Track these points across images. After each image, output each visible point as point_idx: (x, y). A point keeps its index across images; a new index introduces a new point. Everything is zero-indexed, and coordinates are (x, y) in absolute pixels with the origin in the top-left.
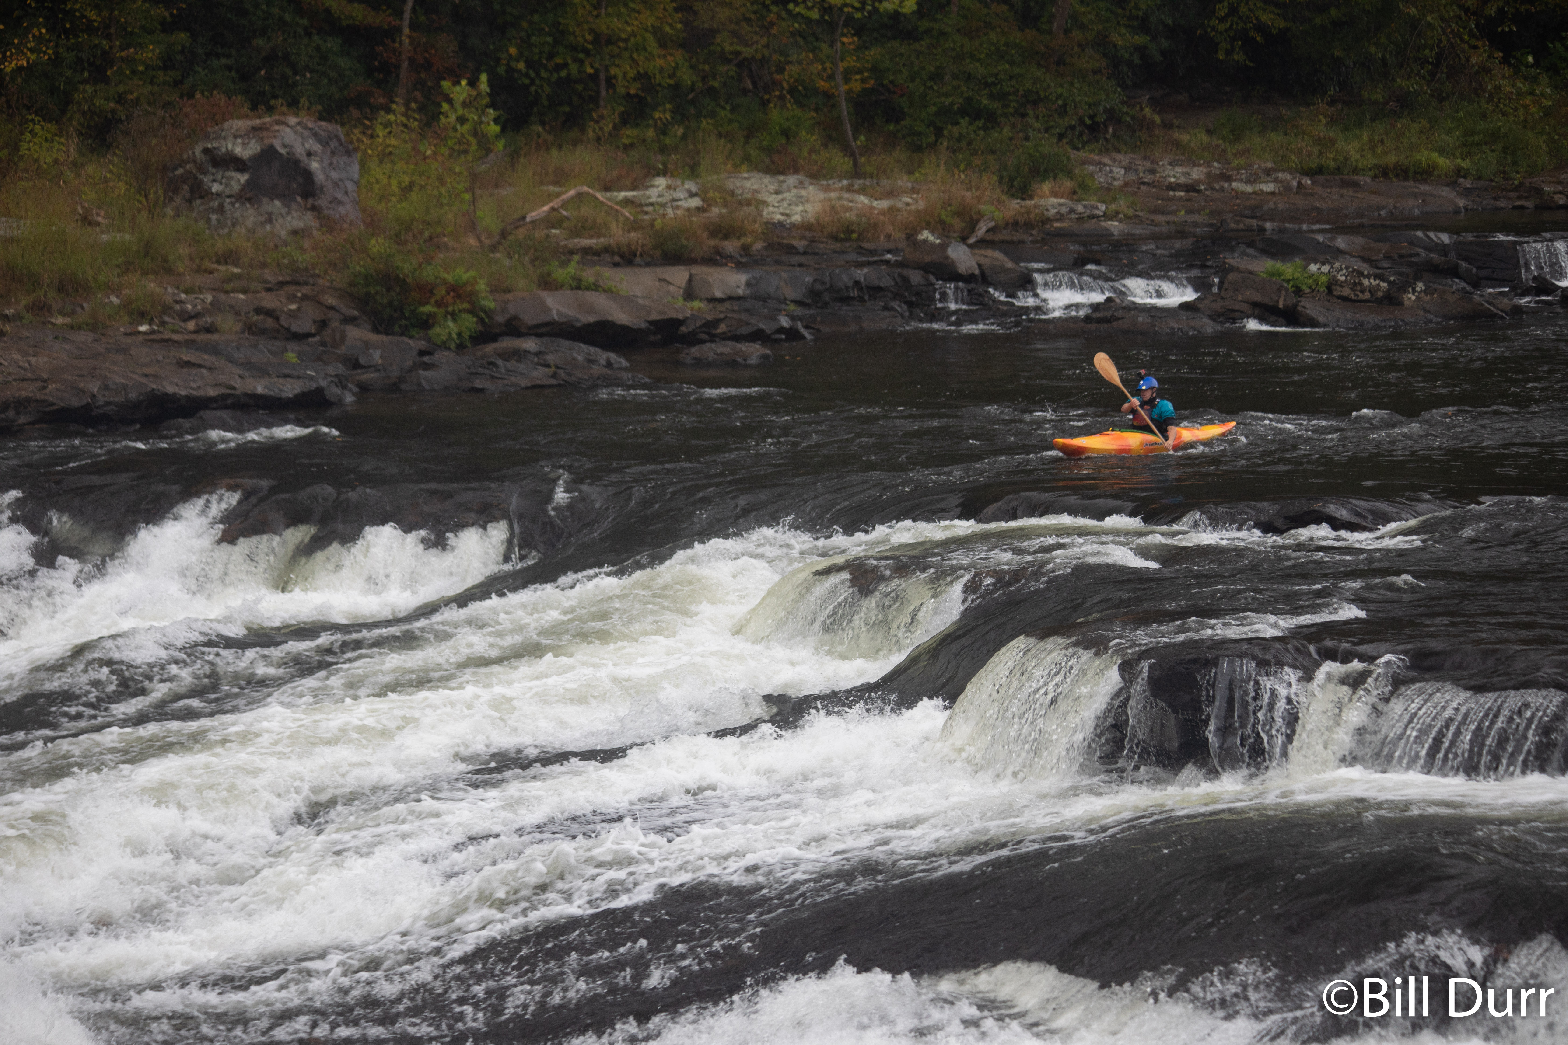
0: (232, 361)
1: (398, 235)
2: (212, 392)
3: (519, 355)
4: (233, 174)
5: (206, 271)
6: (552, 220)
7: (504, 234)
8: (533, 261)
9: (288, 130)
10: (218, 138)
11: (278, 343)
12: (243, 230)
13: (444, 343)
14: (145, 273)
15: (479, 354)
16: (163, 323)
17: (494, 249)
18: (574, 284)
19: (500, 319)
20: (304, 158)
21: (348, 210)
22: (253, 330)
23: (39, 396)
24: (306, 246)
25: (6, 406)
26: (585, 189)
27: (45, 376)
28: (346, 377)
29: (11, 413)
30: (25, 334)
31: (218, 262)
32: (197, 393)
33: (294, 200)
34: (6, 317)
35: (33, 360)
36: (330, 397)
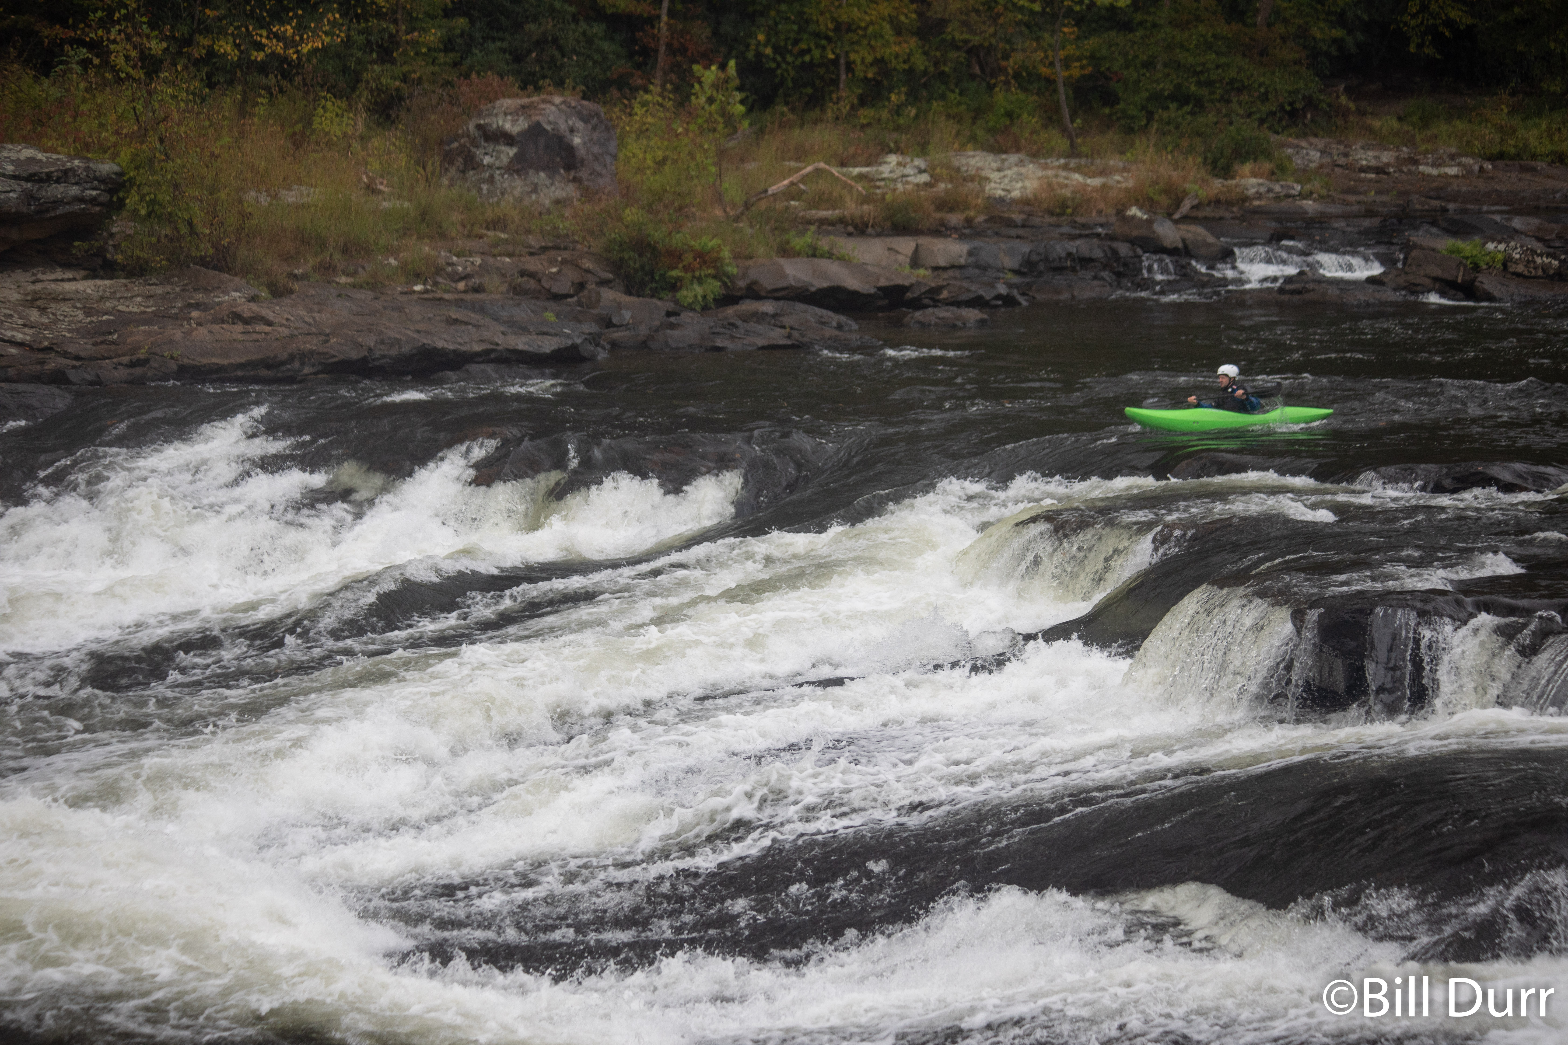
0: (497, 319)
1: (650, 206)
2: (477, 348)
3: (759, 317)
4: (503, 148)
5: (476, 236)
6: (791, 194)
7: (747, 206)
8: (773, 230)
9: (553, 108)
10: (489, 115)
11: (539, 303)
12: (511, 199)
13: (690, 304)
14: (420, 237)
16: (436, 284)
17: (737, 219)
18: (810, 252)
19: (742, 284)
20: (567, 134)
21: (605, 182)
22: (517, 291)
23: (322, 349)
24: (567, 214)
25: (291, 358)
26: (822, 165)
27: (328, 331)
28: (599, 335)
29: (296, 364)
30: (312, 292)
31: (488, 228)
32: (463, 348)
33: (558, 172)
34: (295, 276)
35: (317, 316)
36: (584, 353)
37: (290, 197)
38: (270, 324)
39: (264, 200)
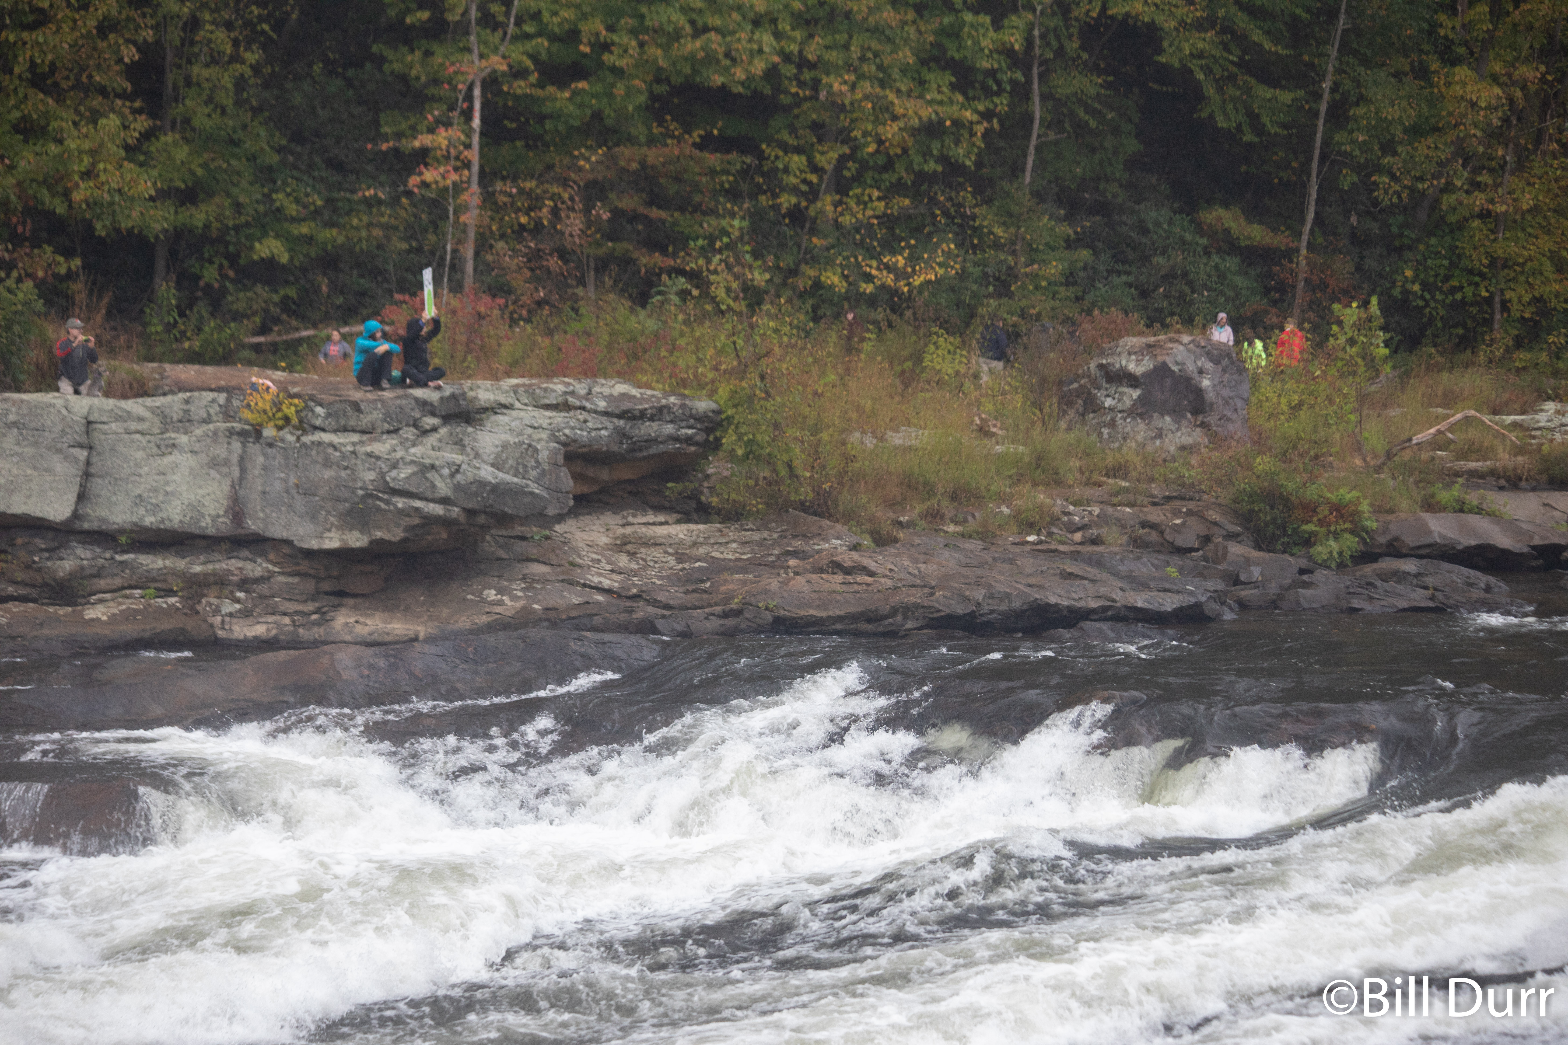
0: (1115, 574)
1: (1284, 454)
2: (1093, 604)
3: (1400, 576)
4: (1126, 390)
5: (1095, 484)
6: (1438, 443)
7: (1389, 455)
8: (1417, 483)
9: (1181, 348)
10: (1112, 354)
11: (1162, 557)
12: (1133, 445)
13: (1324, 561)
14: (1035, 484)
15: (1358, 574)
16: (1050, 534)
17: (1378, 469)
18: (1458, 507)
19: (1382, 540)
20: (1196, 376)
21: (1236, 428)
22: (1137, 543)
23: (926, 603)
24: (1193, 462)
25: (894, 611)
26: (1473, 412)
27: (933, 583)
28: (1225, 593)
29: (899, 618)
30: (917, 541)
31: (1107, 475)
32: (1078, 605)
33: (1185, 416)
34: (900, 523)
35: (922, 567)
36: (1208, 612)
37: (896, 439)
38: (872, 574)
39: (870, 442)
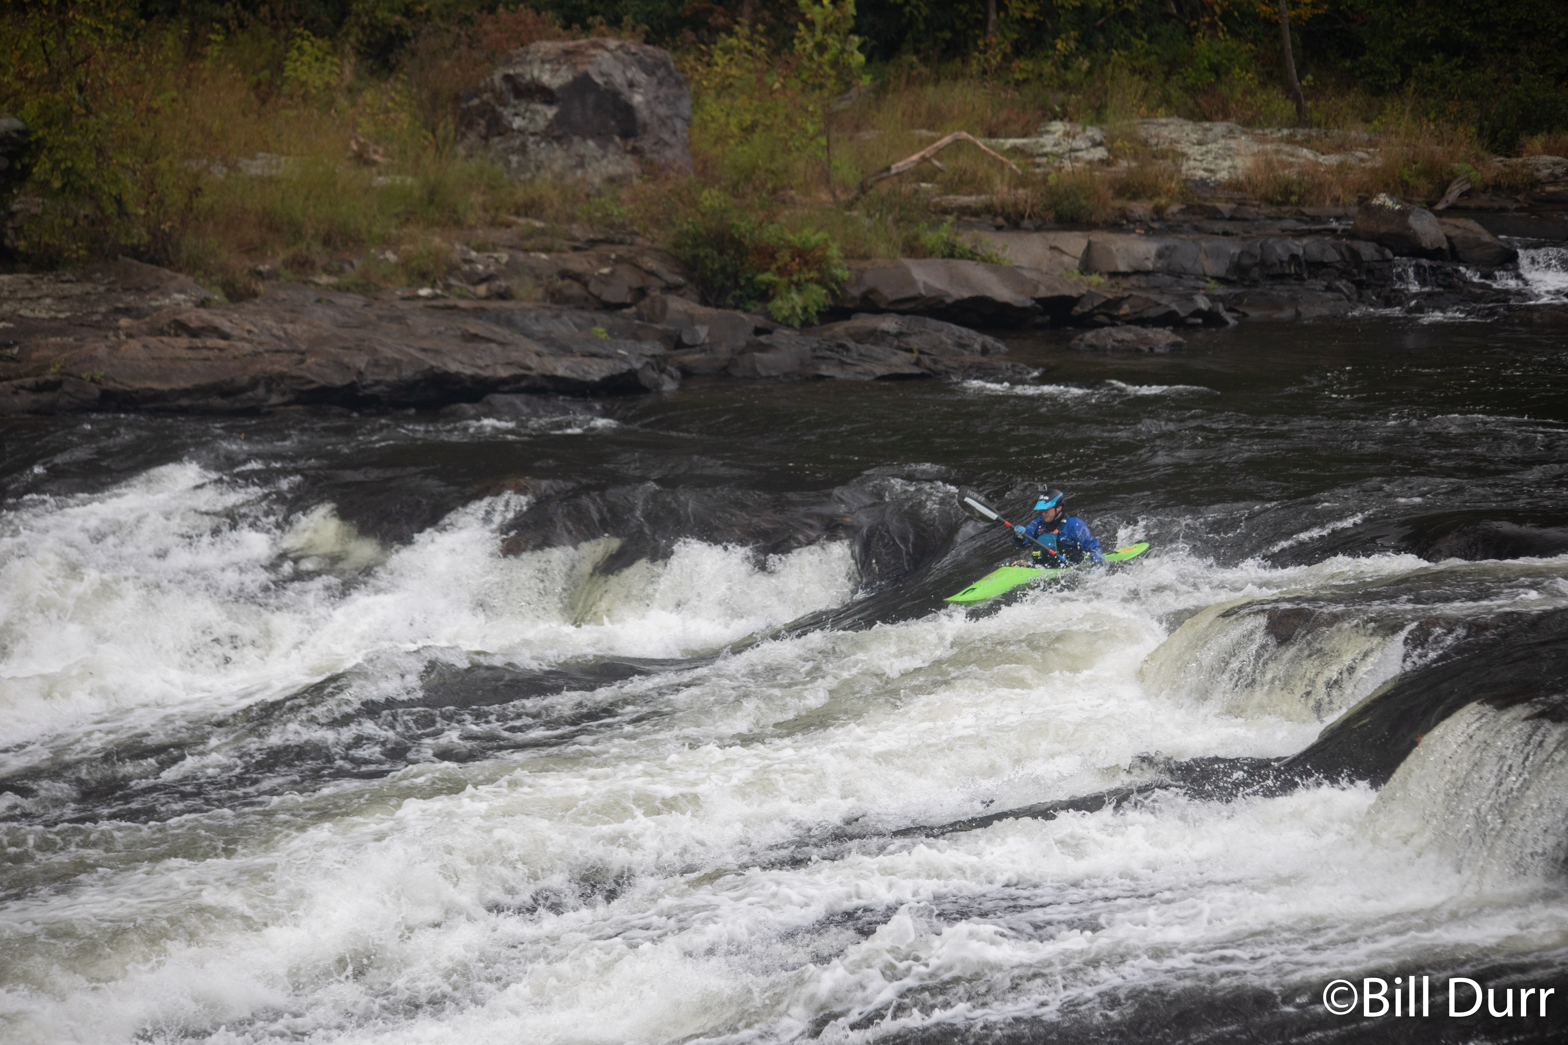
0: (530, 335)
1: (735, 187)
2: (503, 373)
3: (875, 336)
4: (539, 107)
5: (502, 224)
6: (922, 173)
7: (863, 188)
8: (897, 222)
9: (607, 55)
10: (521, 63)
11: (586, 314)
12: (549, 176)
13: (786, 319)
14: (428, 225)
15: (826, 334)
16: (448, 287)
17: (850, 206)
18: (947, 251)
19: (855, 292)
20: (625, 90)
21: (676, 155)
22: (556, 297)
23: (295, 372)
24: (624, 196)
25: (254, 383)
26: (964, 135)
27: (303, 347)
28: (665, 358)
29: (261, 391)
30: (282, 295)
31: (517, 214)
32: (485, 373)
33: (612, 140)
34: (260, 273)
35: (289, 327)
36: (645, 382)
37: (253, 168)
38: (226, 336)
39: (219, 171)
